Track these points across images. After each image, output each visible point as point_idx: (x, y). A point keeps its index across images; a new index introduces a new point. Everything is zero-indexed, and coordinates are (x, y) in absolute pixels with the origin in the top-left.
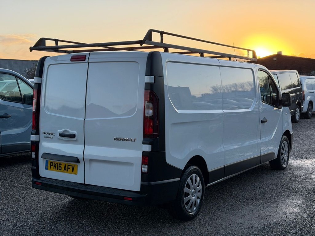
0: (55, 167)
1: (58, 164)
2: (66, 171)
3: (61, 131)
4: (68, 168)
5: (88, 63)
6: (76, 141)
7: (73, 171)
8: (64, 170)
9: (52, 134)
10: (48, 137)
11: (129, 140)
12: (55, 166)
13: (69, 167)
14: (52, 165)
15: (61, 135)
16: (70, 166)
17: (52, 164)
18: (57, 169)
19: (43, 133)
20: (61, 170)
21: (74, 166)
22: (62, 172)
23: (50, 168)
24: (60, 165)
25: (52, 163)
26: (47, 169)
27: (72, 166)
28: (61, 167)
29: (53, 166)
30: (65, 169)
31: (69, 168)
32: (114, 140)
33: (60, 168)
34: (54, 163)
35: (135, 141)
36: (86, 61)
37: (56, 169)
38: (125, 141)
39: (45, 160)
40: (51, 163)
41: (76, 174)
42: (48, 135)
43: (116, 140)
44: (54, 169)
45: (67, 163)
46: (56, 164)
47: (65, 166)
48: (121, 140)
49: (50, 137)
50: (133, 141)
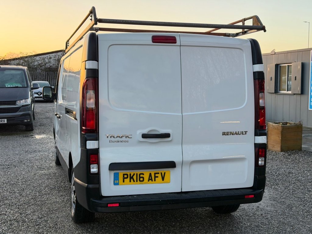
0: (132, 180)
1: (137, 174)
2: (152, 181)
3: (145, 131)
4: (155, 177)
5: (180, 46)
6: (171, 141)
7: (163, 179)
8: (149, 181)
9: (127, 137)
10: (118, 142)
11: (240, 133)
12: (131, 178)
13: (157, 175)
14: (127, 178)
15: (144, 136)
16: (158, 173)
17: (126, 176)
18: (137, 181)
19: (108, 137)
20: (143, 181)
21: (165, 173)
22: (146, 183)
23: (124, 181)
24: (141, 176)
26: (116, 184)
27: (161, 173)
28: (143, 178)
29: (129, 179)
30: (150, 179)
31: (157, 177)
33: (141, 179)
34: (130, 174)
35: (246, 134)
36: (178, 43)
37: (134, 181)
38: (236, 135)
39: (113, 173)
40: (124, 175)
41: (169, 182)
42: (118, 139)
43: (225, 135)
44: (130, 181)
45: (153, 172)
46: (134, 174)
47: (150, 175)
48: (230, 135)
49: (121, 142)
50: (244, 134)
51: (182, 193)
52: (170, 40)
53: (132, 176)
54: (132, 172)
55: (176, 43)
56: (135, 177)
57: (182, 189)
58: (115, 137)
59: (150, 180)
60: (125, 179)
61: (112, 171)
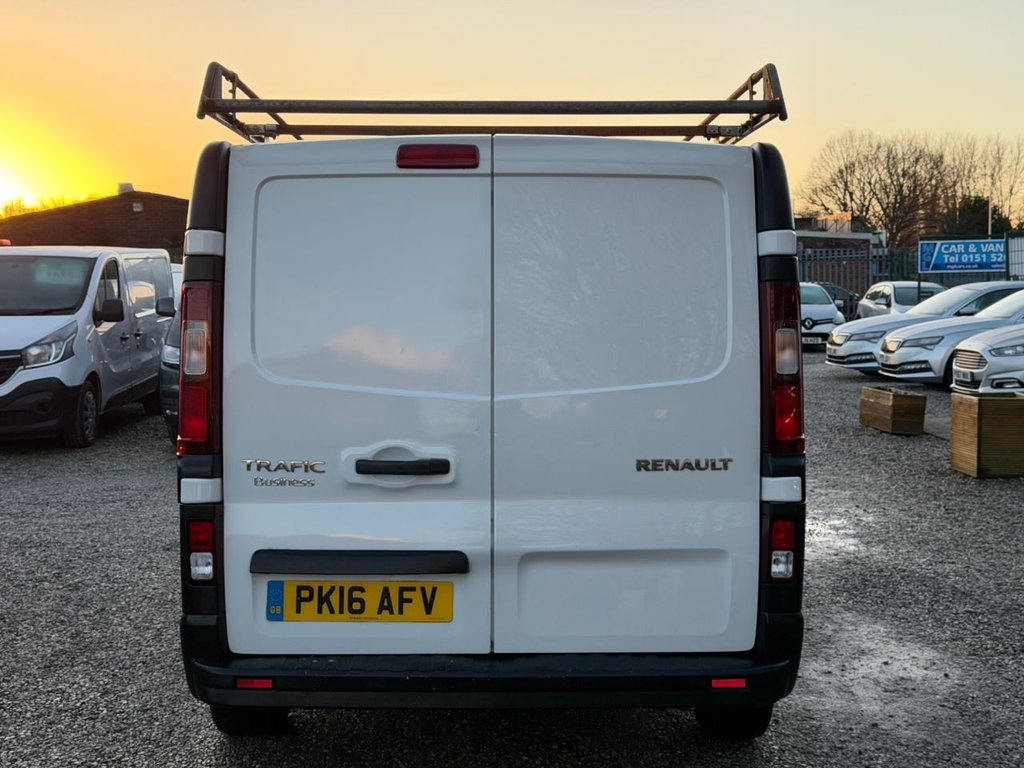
0: (325, 607)
1: (342, 589)
2: (392, 612)
3: (367, 452)
4: (402, 601)
5: (492, 175)
7: (428, 608)
8: (380, 612)
9: (308, 468)
10: (282, 483)
11: (703, 465)
12: (323, 599)
13: (407, 595)
14: (310, 599)
15: (364, 467)
16: (413, 589)
17: (305, 593)
18: (341, 612)
19: (249, 467)
20: (361, 611)
21: (434, 590)
22: (370, 619)
23: (298, 610)
24: (356, 594)
25: (310, 589)
26: (274, 616)
27: (423, 589)
28: (362, 601)
29: (315, 602)
30: (385, 606)
31: (410, 601)
32: (639, 469)
33: (356, 606)
34: (320, 588)
35: (726, 467)
36: (484, 167)
37: (332, 611)
38: (687, 471)
39: (263, 582)
40: (300, 589)
41: (447, 618)
42: (282, 474)
43: (647, 470)
44: (320, 611)
45: (394, 582)
46: (332, 589)
47: (386, 593)
48: (667, 469)
49: (292, 483)
50: (720, 469)
51: (492, 656)
52: (457, 157)
53: (324, 594)
54: (326, 582)
55: (475, 166)
56: (335, 599)
57: (492, 643)
58: (273, 468)
59: (385, 608)
60: (303, 604)
61: (263, 576)
